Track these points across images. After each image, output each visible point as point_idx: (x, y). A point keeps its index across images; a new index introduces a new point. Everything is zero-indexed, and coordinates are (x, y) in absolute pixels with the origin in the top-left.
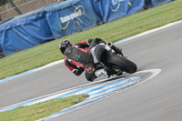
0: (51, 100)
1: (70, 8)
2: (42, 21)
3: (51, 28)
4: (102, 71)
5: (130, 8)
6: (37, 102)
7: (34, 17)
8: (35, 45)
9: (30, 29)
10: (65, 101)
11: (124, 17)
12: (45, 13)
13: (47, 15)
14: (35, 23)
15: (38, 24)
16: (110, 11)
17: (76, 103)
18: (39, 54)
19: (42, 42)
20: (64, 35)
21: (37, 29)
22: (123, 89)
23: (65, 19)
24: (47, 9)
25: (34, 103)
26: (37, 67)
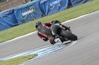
0: (17, 57)
1: (27, 8)
2: (12, 15)
3: (17, 18)
4: (58, 39)
5: (60, 8)
6: (10, 58)
7: (8, 13)
8: (8, 28)
9: (5, 19)
10: (25, 57)
11: (56, 12)
12: (14, 10)
13: (15, 12)
14: (8, 16)
15: (10, 16)
16: (49, 9)
17: (31, 59)
18: (11, 33)
19: (12, 26)
20: (24, 22)
21: (9, 19)
22: (56, 51)
23: (24, 14)
24: (14, 8)
25: (8, 59)
26: (10, 40)
